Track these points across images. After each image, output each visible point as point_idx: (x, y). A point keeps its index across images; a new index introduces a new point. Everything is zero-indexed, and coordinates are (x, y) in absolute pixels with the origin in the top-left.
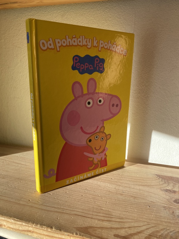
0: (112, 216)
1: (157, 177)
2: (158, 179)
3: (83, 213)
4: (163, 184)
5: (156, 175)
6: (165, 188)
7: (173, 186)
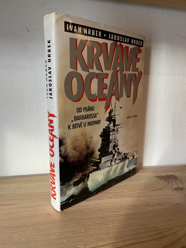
0: (162, 231)
1: (159, 179)
2: (161, 180)
3: (135, 239)
4: (168, 183)
5: (156, 177)
6: (173, 188)
7: (176, 184)
